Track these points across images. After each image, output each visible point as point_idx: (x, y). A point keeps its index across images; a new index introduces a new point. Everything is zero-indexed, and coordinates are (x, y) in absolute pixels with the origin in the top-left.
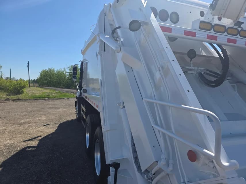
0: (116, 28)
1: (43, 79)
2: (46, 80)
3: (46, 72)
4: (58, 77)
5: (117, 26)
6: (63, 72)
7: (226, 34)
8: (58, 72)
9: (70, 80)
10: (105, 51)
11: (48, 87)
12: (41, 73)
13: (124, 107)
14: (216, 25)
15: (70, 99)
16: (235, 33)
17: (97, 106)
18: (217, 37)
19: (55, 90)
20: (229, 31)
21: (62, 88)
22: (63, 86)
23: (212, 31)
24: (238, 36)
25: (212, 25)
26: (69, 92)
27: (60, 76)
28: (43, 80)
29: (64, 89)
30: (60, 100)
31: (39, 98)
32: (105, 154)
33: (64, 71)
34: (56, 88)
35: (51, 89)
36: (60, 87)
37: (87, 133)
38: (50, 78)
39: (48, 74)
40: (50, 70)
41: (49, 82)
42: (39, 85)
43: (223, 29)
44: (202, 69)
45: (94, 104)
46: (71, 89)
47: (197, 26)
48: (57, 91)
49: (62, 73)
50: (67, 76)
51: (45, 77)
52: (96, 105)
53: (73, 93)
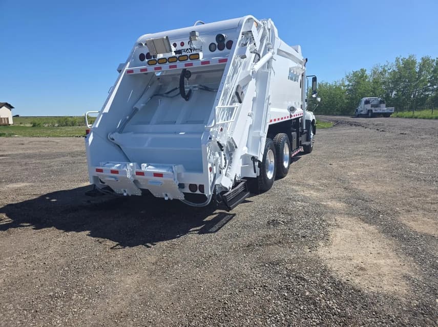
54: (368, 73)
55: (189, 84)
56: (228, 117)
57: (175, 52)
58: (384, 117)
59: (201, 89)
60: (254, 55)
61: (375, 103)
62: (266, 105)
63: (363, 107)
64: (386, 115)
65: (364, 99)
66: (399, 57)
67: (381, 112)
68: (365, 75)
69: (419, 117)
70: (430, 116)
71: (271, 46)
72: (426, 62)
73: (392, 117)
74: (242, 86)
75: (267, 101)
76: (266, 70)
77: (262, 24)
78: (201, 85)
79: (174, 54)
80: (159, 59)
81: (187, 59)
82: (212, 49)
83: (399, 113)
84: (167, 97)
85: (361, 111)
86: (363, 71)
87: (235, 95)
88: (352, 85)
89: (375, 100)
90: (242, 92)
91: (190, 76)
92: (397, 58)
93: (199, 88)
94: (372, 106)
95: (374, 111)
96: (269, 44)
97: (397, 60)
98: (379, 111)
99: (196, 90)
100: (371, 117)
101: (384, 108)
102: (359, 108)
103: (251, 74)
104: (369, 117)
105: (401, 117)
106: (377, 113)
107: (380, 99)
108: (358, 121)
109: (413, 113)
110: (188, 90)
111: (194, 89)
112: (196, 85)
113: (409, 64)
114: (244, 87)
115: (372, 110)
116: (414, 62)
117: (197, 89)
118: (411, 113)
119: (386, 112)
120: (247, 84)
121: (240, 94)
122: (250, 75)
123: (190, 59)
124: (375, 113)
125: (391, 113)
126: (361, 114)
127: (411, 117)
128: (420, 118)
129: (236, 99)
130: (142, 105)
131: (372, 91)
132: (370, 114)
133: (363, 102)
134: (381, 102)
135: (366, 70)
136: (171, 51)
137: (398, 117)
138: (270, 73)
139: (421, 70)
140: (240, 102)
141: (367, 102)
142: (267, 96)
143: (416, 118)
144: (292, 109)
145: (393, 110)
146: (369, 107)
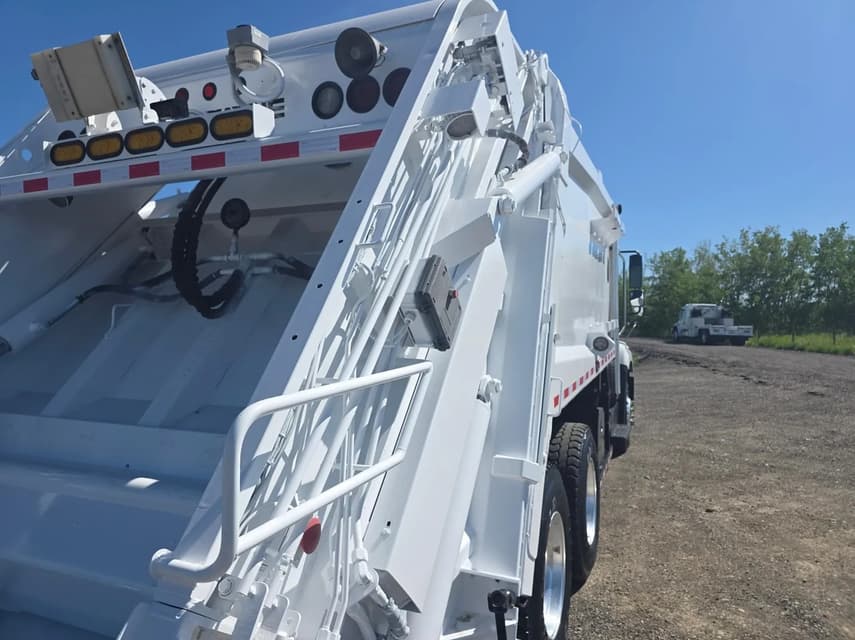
54: (690, 256)
55: (236, 253)
56: (369, 430)
57: (153, 106)
58: (734, 344)
59: (281, 270)
60: (500, 143)
61: (711, 315)
62: (541, 341)
63: (686, 323)
64: (738, 341)
65: (690, 307)
66: (747, 229)
67: (727, 334)
68: (684, 260)
69: (808, 348)
70: (833, 348)
71: (550, 136)
72: (801, 241)
73: (749, 345)
74: (449, 261)
75: (546, 326)
76: (537, 214)
77: (525, 59)
78: (281, 258)
79: (152, 117)
80: (94, 139)
81: (203, 138)
82: (325, 108)
83: (763, 339)
84: (149, 297)
85: (685, 330)
86: (681, 253)
87: (412, 306)
88: (659, 278)
89: (711, 309)
90: (452, 296)
91: (244, 223)
92: (742, 231)
93: (274, 268)
94: (707, 321)
95: (712, 332)
96: (544, 128)
97: (744, 235)
98: (722, 332)
99: (265, 274)
100: (707, 344)
101: (729, 327)
102: (681, 324)
103: (492, 211)
104: (701, 344)
105: (769, 346)
106: (717, 336)
107: (720, 308)
108: (687, 353)
109: (793, 340)
110: (230, 272)
111: (257, 270)
112: (264, 256)
113: (767, 242)
114: (457, 271)
115: (707, 331)
116: (777, 240)
117: (266, 270)
118: (786, 340)
119: (736, 334)
120: (473, 258)
121: (439, 306)
122: (486, 217)
123: (217, 137)
124: (714, 336)
125: (747, 338)
126: (685, 337)
127: (791, 348)
128: (811, 351)
129: (418, 326)
130: (33, 327)
131: (701, 291)
132: (704, 337)
133: (688, 314)
134: (724, 314)
135: (684, 252)
136: (136, 100)
137: (761, 345)
138: (554, 225)
139: (792, 255)
140: (442, 343)
141: (696, 313)
142: (544, 310)
143: (802, 349)
144: (600, 345)
145: (752, 331)
146: (700, 322)
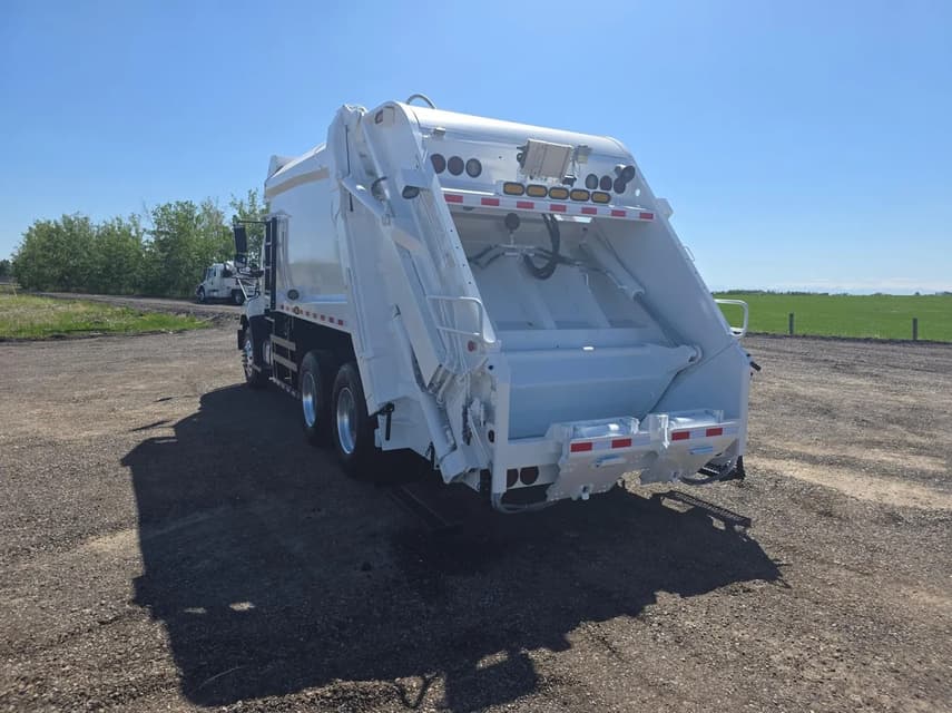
0: (379, 180)
1: (41, 261)
2: (56, 263)
3: (53, 231)
4: (110, 251)
5: (380, 176)
6: (130, 230)
7: (548, 197)
8: (109, 232)
9: (161, 262)
10: (352, 210)
11: (66, 295)
12: (28, 236)
13: (399, 313)
14: (530, 186)
15: (189, 334)
16: (564, 196)
17: (341, 323)
18: (532, 204)
19: (108, 304)
20: (553, 193)
21: (128, 295)
22: (136, 285)
23: (525, 195)
24: (569, 199)
25: (523, 186)
26: (170, 310)
27: (118, 248)
28: (40, 267)
29: (143, 301)
30: (154, 337)
31: (68, 332)
32: (365, 401)
33: (134, 228)
34: (107, 298)
35: (91, 302)
36: (119, 294)
37: (307, 394)
38: (74, 254)
39: (62, 239)
40: (68, 222)
41: (68, 274)
42: (25, 288)
43: (542, 192)
44: (532, 247)
45: (331, 320)
46: (170, 298)
47: (501, 190)
48: (118, 309)
49: (126, 234)
50: (147, 249)
51: (51, 254)
52: (336, 321)
53: (188, 313)
